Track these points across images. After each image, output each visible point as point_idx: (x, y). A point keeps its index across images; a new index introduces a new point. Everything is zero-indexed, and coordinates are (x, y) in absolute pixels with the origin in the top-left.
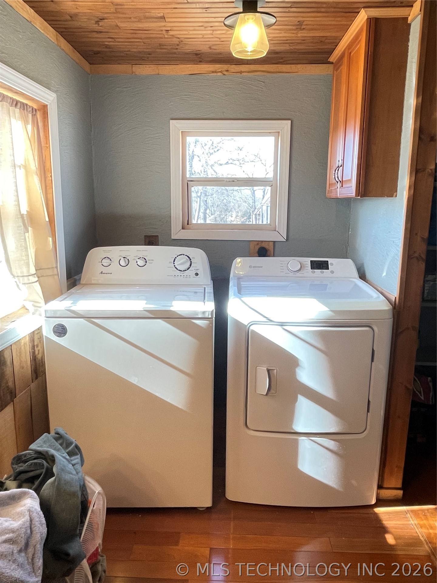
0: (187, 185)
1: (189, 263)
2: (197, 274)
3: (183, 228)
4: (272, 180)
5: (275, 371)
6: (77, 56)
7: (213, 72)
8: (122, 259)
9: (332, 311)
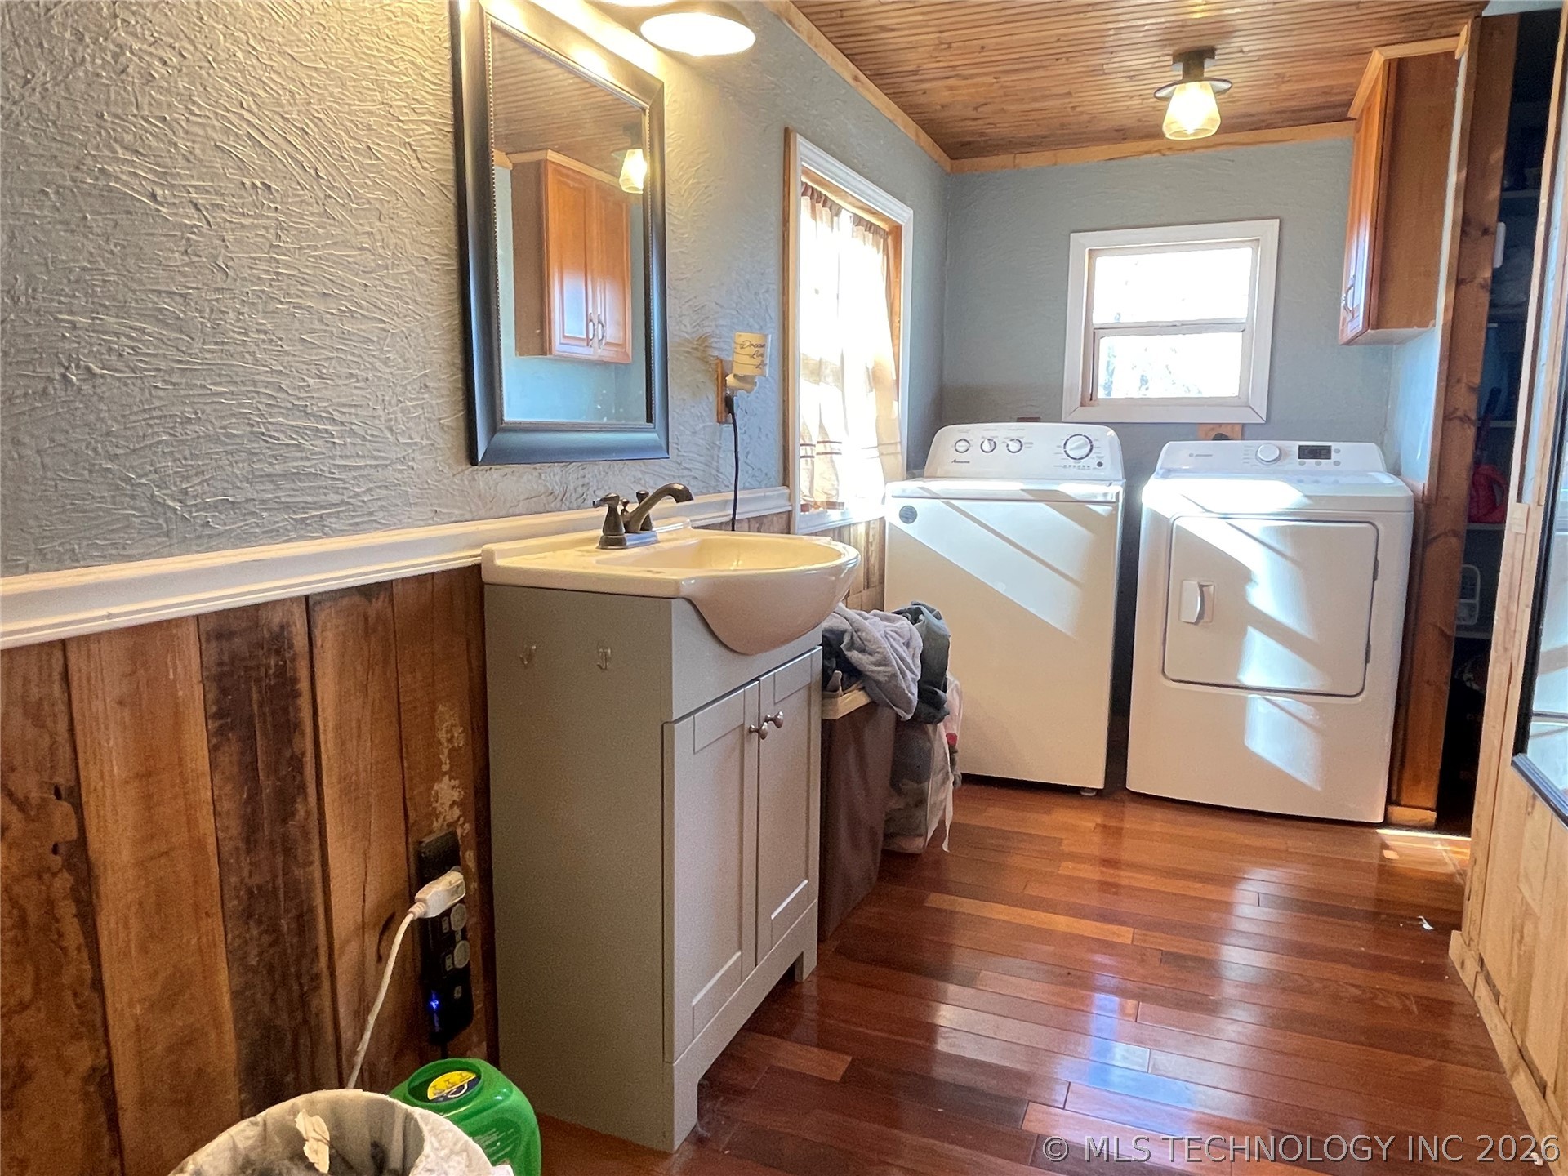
0: (1093, 337)
1: (1089, 447)
2: (1100, 464)
3: (1082, 405)
4: (1244, 321)
5: (1212, 588)
6: (938, 153)
7: (1147, 153)
8: (986, 442)
9: (1306, 496)
